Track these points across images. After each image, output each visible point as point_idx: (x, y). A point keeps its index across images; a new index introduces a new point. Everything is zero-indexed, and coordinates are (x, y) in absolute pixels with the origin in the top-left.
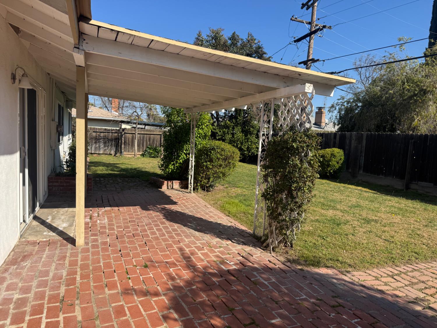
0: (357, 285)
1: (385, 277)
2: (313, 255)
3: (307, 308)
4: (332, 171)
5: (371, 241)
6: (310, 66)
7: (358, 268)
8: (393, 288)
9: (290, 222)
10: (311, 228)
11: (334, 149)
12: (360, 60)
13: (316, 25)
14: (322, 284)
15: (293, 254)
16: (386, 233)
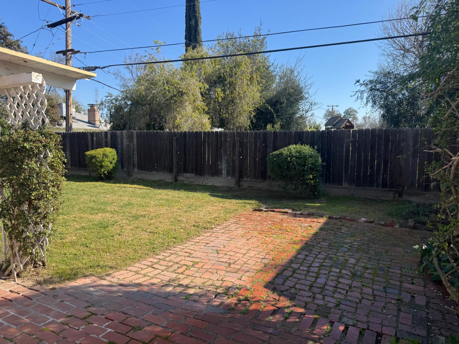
0: (115, 286)
1: (145, 269)
2: (71, 268)
3: (53, 332)
4: (106, 172)
5: (136, 236)
6: (71, 57)
7: (120, 268)
8: (151, 277)
9: (34, 237)
10: (74, 238)
11: (106, 149)
12: (130, 58)
13: (73, 12)
14: (75, 297)
15: (44, 273)
16: (152, 225)
